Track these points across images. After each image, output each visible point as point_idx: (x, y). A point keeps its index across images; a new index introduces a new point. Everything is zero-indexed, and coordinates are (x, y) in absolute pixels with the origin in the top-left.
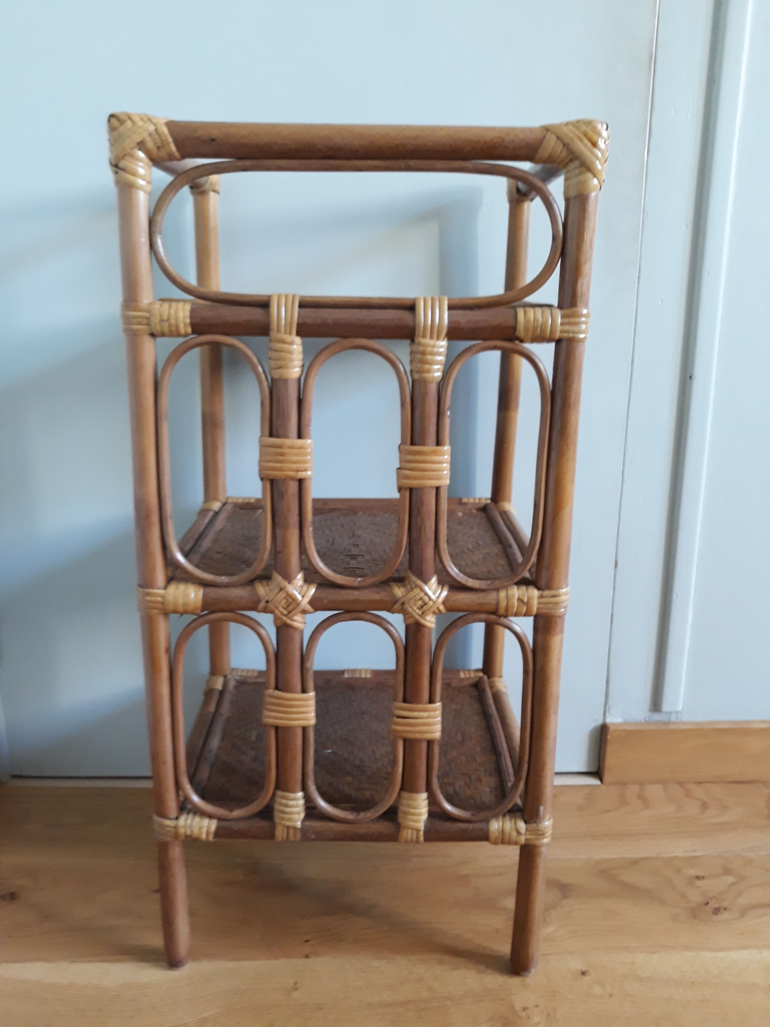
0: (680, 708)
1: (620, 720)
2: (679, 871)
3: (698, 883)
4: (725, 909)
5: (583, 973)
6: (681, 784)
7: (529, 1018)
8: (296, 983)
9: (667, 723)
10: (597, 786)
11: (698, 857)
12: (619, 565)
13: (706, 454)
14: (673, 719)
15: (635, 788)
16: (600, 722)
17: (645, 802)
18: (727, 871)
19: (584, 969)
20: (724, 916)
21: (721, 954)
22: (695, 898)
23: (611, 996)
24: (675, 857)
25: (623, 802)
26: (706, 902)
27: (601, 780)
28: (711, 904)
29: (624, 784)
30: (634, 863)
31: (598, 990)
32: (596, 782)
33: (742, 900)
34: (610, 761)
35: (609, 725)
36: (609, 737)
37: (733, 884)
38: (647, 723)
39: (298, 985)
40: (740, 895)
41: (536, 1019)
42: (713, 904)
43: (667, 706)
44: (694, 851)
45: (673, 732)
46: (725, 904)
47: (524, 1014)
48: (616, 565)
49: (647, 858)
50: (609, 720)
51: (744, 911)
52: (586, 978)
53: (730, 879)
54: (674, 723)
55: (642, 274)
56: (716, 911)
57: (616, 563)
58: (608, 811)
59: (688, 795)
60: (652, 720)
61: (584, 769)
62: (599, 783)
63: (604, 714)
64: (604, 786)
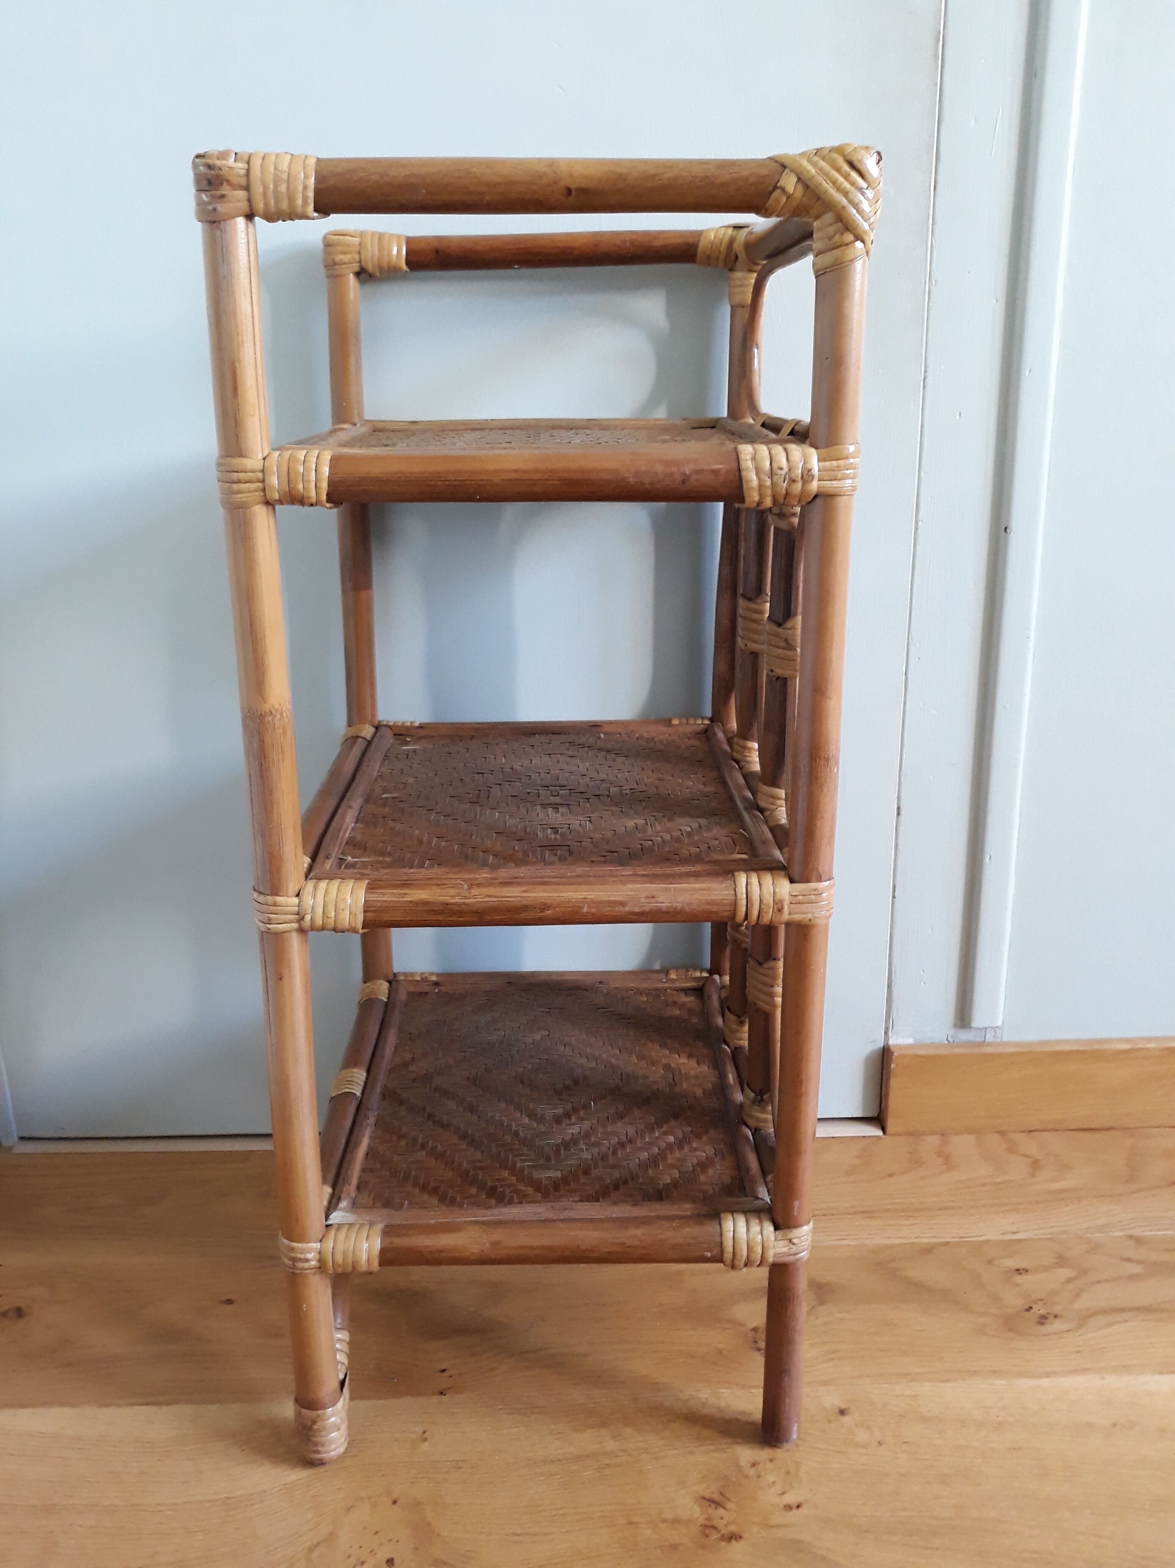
0: (999, 1023)
1: (911, 1041)
2: (990, 1262)
3: (1019, 1279)
4: (1056, 1316)
5: (842, 1412)
6: (1002, 1133)
7: (759, 1477)
8: (424, 1432)
9: (982, 1044)
10: (878, 1137)
11: (1020, 1241)
12: (903, 812)
13: (1031, 643)
14: (989, 1038)
15: (933, 1141)
16: (880, 1044)
17: (948, 1162)
18: (1062, 1261)
19: (843, 1407)
20: (1056, 1326)
21: (1045, 1382)
22: (1013, 1300)
23: (880, 1443)
24: (988, 1241)
25: (916, 1162)
26: (1026, 1307)
27: (883, 1129)
28: (1035, 1308)
29: (916, 1135)
30: (927, 1250)
31: (862, 1436)
32: (873, 1131)
33: (1079, 1304)
34: (895, 1101)
35: (892, 1049)
36: (893, 1066)
37: (1069, 1281)
38: (950, 1044)
39: (427, 1434)
40: (1078, 1296)
41: (770, 1479)
42: (1040, 1310)
43: (979, 1019)
44: (1015, 1233)
45: (990, 1057)
46: (1056, 1309)
47: (752, 1472)
48: (898, 814)
49: (946, 1244)
50: (892, 1042)
51: (1083, 1319)
52: (847, 1419)
53: (1065, 1273)
54: (991, 1044)
55: (930, 375)
56: (1043, 1320)
57: (899, 808)
58: (890, 1175)
59: (1012, 1149)
60: (957, 1041)
61: (859, 1114)
62: (880, 1133)
63: (886, 1033)
64: (887, 1138)
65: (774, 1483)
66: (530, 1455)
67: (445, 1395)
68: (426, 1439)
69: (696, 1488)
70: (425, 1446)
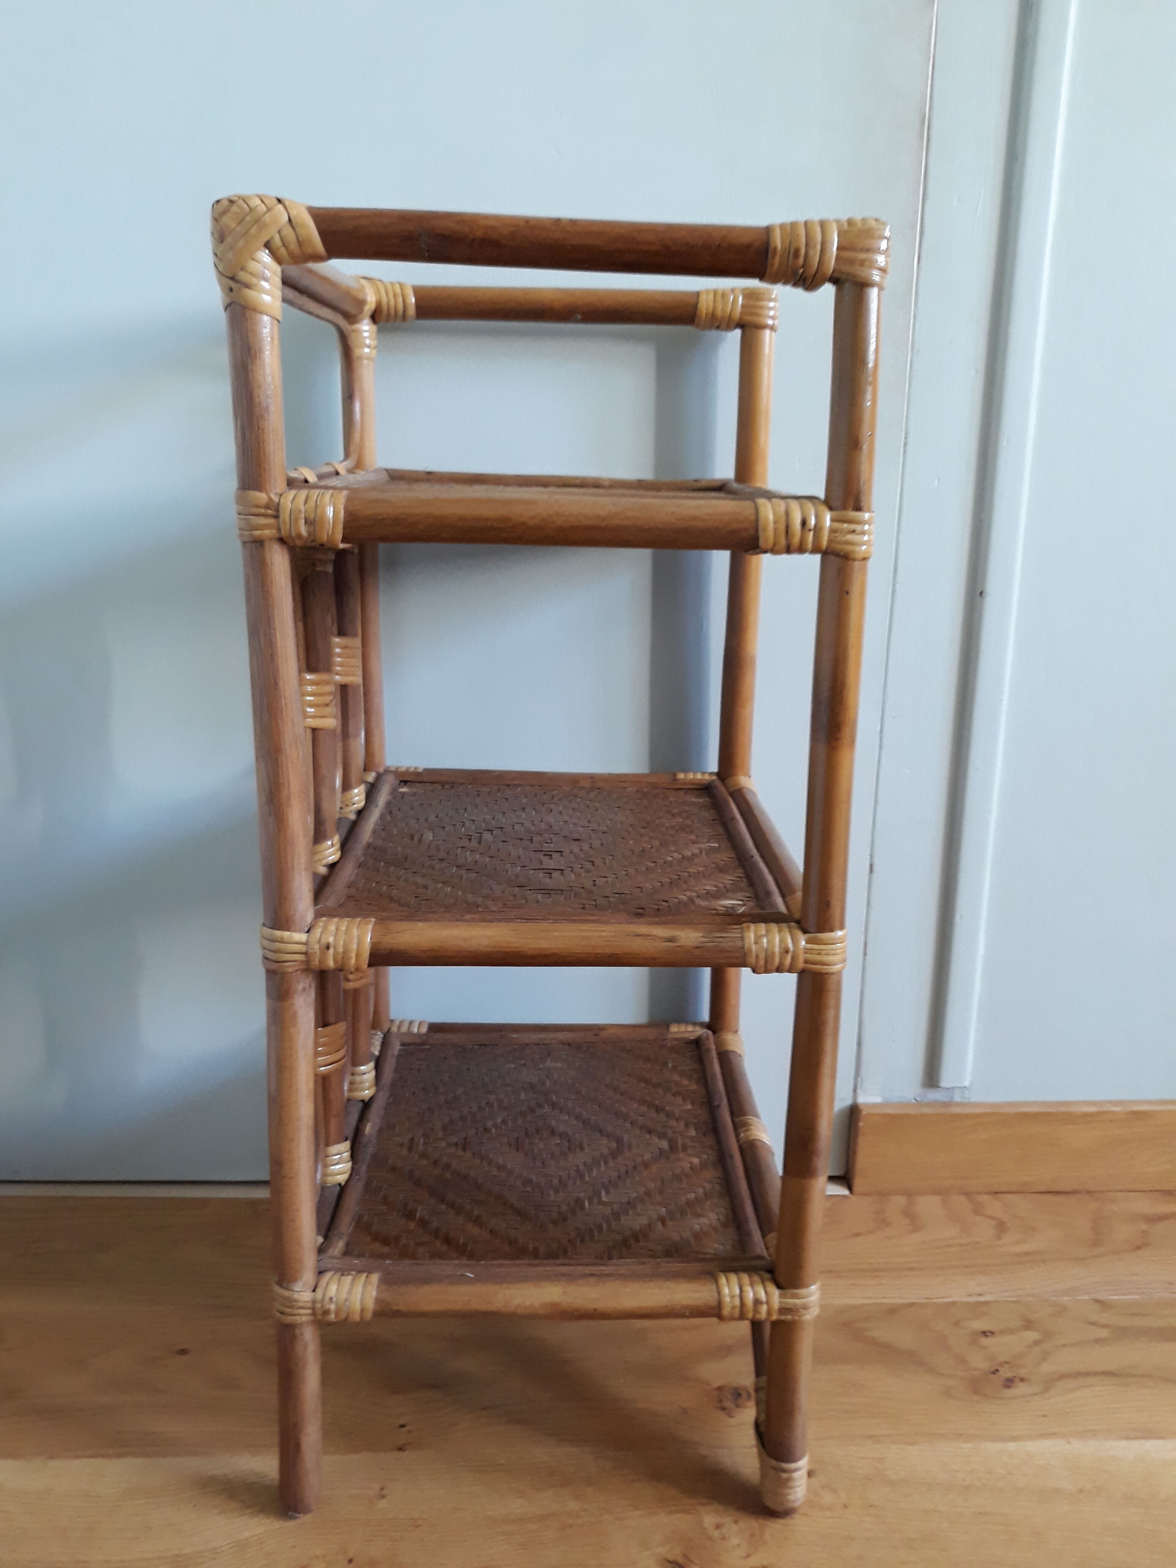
0: (967, 1083)
1: (878, 1100)
2: (957, 1324)
3: (985, 1341)
4: (1022, 1380)
5: (808, 1474)
6: (967, 1194)
7: (723, 1539)
8: (382, 1489)
9: (949, 1104)
10: (844, 1196)
11: (986, 1303)
12: (876, 868)
13: (1004, 707)
14: (957, 1098)
15: (900, 1201)
16: (849, 1102)
17: (914, 1222)
18: (1029, 1325)
19: (809, 1468)
20: (1021, 1389)
21: (1012, 1446)
22: (979, 1362)
23: (846, 1506)
24: (953, 1303)
25: (883, 1222)
26: (993, 1369)
27: (850, 1188)
28: (1002, 1370)
29: (883, 1195)
30: (893, 1311)
31: (827, 1498)
32: (841, 1190)
33: (1046, 1368)
34: (864, 1160)
35: (861, 1107)
36: (861, 1124)
37: (1037, 1343)
38: (918, 1104)
39: (385, 1492)
40: (1044, 1359)
41: (735, 1541)
42: (1006, 1373)
43: (947, 1079)
44: (980, 1295)
45: (957, 1117)
46: (1023, 1372)
47: (716, 1534)
48: (871, 870)
49: (912, 1305)
50: (861, 1100)
51: (1050, 1383)
52: (812, 1481)
53: (1031, 1336)
54: (959, 1104)
55: (910, 440)
56: (1009, 1383)
57: (871, 866)
58: (858, 1235)
59: (978, 1210)
60: (925, 1100)
62: (846, 1192)
63: (855, 1091)
64: (854, 1199)
65: (739, 1545)
66: (489, 1513)
67: (404, 1451)
68: (383, 1497)
69: (660, 1550)
70: (383, 1504)
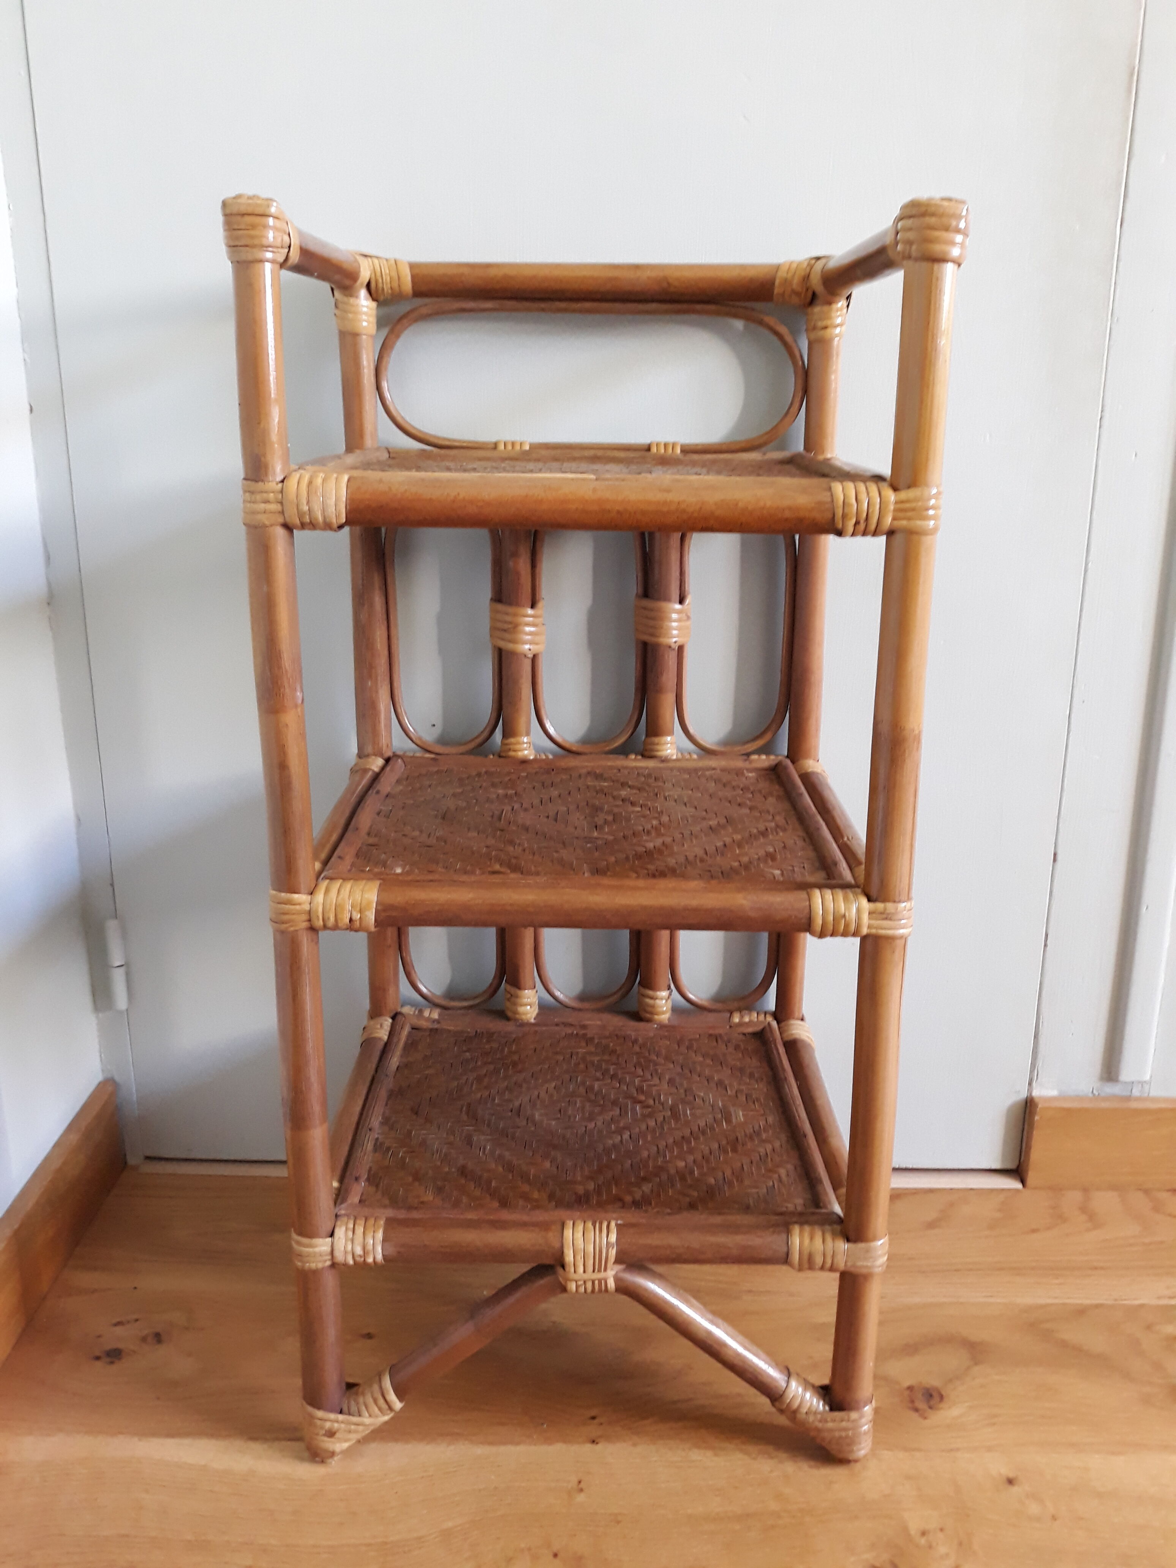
0: (1147, 1077)
1: (1054, 1093)
2: (1149, 1327)
5: (1010, 1481)
6: (1147, 1192)
7: (930, 1547)
8: (580, 1482)
9: (1128, 1098)
10: (1017, 1190)
12: (1059, 857)
14: (1136, 1092)
15: (1076, 1196)
16: (1024, 1095)
17: (1093, 1220)
19: (1011, 1475)
23: (1054, 1518)
24: (1142, 1306)
25: (1059, 1217)
27: (1023, 1182)
29: (1056, 1190)
30: (1081, 1312)
31: (1034, 1508)
32: (1013, 1184)
34: (1037, 1154)
35: (1036, 1100)
36: (1037, 1118)
38: (1096, 1098)
39: (582, 1485)
41: (942, 1550)
43: (1128, 1072)
45: (1137, 1112)
47: (923, 1541)
48: (1055, 860)
49: (1097, 1306)
50: (1036, 1093)
52: (1015, 1489)
54: (1138, 1099)
55: (1107, 415)
57: (1055, 855)
58: (1034, 1231)
59: (1157, 1208)
60: (1103, 1094)
61: (997, 1165)
62: (1019, 1186)
63: (1030, 1084)
64: (1027, 1193)
65: (947, 1555)
66: (689, 1511)
67: (597, 1443)
68: (581, 1490)
69: (866, 1556)
70: (581, 1498)
